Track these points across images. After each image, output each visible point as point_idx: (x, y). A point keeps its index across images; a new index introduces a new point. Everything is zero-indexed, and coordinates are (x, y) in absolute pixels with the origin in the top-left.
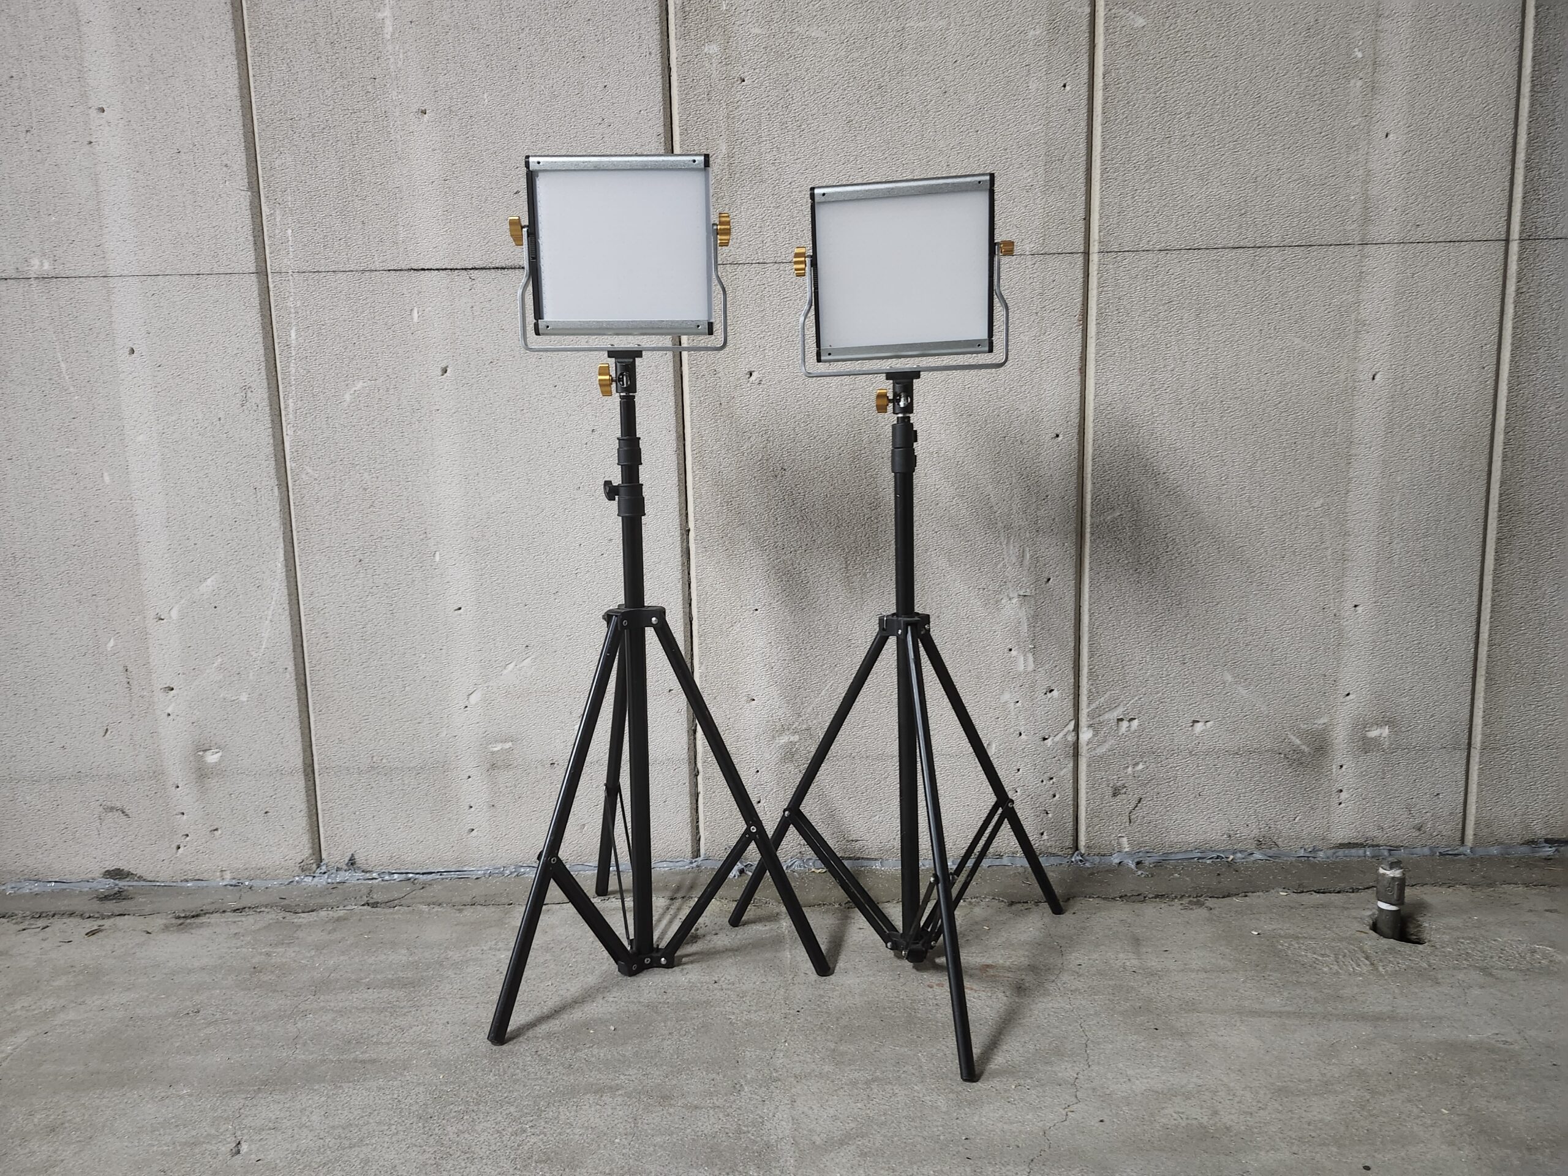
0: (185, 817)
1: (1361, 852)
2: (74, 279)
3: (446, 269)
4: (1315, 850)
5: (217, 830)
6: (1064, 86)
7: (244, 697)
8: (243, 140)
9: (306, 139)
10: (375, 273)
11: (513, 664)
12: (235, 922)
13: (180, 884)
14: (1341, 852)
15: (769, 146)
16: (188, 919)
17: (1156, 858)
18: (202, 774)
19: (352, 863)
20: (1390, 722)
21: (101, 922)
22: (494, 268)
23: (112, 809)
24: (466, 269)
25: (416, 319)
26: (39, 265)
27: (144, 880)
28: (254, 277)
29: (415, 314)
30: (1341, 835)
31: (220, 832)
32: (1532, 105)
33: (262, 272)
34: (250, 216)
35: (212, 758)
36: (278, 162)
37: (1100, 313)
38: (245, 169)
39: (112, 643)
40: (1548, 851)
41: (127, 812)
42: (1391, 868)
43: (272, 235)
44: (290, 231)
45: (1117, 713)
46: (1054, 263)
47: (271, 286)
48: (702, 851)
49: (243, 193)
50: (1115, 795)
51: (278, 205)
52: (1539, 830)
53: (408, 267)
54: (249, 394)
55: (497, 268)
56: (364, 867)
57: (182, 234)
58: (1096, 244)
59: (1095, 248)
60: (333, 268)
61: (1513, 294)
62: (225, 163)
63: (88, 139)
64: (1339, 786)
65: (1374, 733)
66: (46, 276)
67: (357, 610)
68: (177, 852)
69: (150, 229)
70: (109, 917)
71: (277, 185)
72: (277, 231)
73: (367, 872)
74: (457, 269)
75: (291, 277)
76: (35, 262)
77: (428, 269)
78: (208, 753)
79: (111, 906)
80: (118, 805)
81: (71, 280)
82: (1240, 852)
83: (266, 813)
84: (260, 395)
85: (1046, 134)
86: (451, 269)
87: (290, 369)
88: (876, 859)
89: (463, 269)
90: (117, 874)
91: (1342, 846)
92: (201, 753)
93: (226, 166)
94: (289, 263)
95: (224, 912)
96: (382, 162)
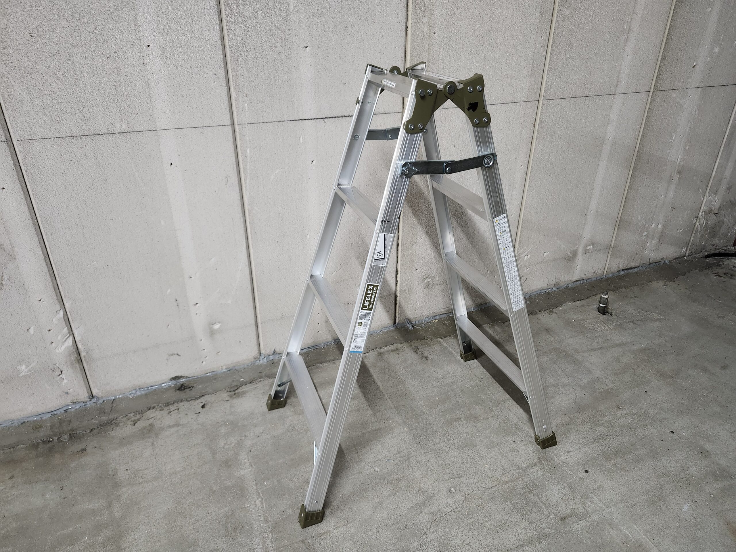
0: (205, 350)
2: (139, 132)
3: (315, 119)
4: (568, 284)
6: (541, 37)
9: (253, 61)
10: (284, 122)
11: (335, 272)
14: (575, 283)
18: (212, 333)
19: (274, 352)
20: (593, 244)
22: (334, 117)
23: (172, 355)
24: (323, 118)
25: (301, 141)
27: (189, 377)
28: (230, 127)
29: (301, 139)
31: (220, 353)
33: (233, 124)
34: (227, 98)
35: (216, 327)
36: (240, 72)
37: (540, 123)
38: (224, 76)
39: (169, 290)
40: (622, 273)
41: (180, 354)
42: (606, 295)
43: (238, 107)
44: (246, 105)
45: (524, 255)
46: (530, 104)
48: (397, 322)
49: (223, 87)
51: (240, 93)
53: (299, 119)
54: (229, 179)
55: (336, 117)
56: (278, 353)
57: (194, 108)
58: (542, 97)
59: (542, 99)
60: (266, 121)
61: (648, 109)
63: (142, 62)
65: (588, 248)
66: (124, 131)
68: (202, 364)
69: (177, 106)
71: (239, 83)
72: (240, 105)
73: (280, 354)
74: (319, 119)
75: (247, 126)
76: (118, 125)
77: (307, 119)
78: (214, 325)
80: (176, 353)
81: (137, 133)
82: (550, 289)
83: (240, 342)
84: (235, 179)
86: (317, 119)
89: (321, 118)
90: (175, 378)
93: (215, 74)
94: (246, 119)
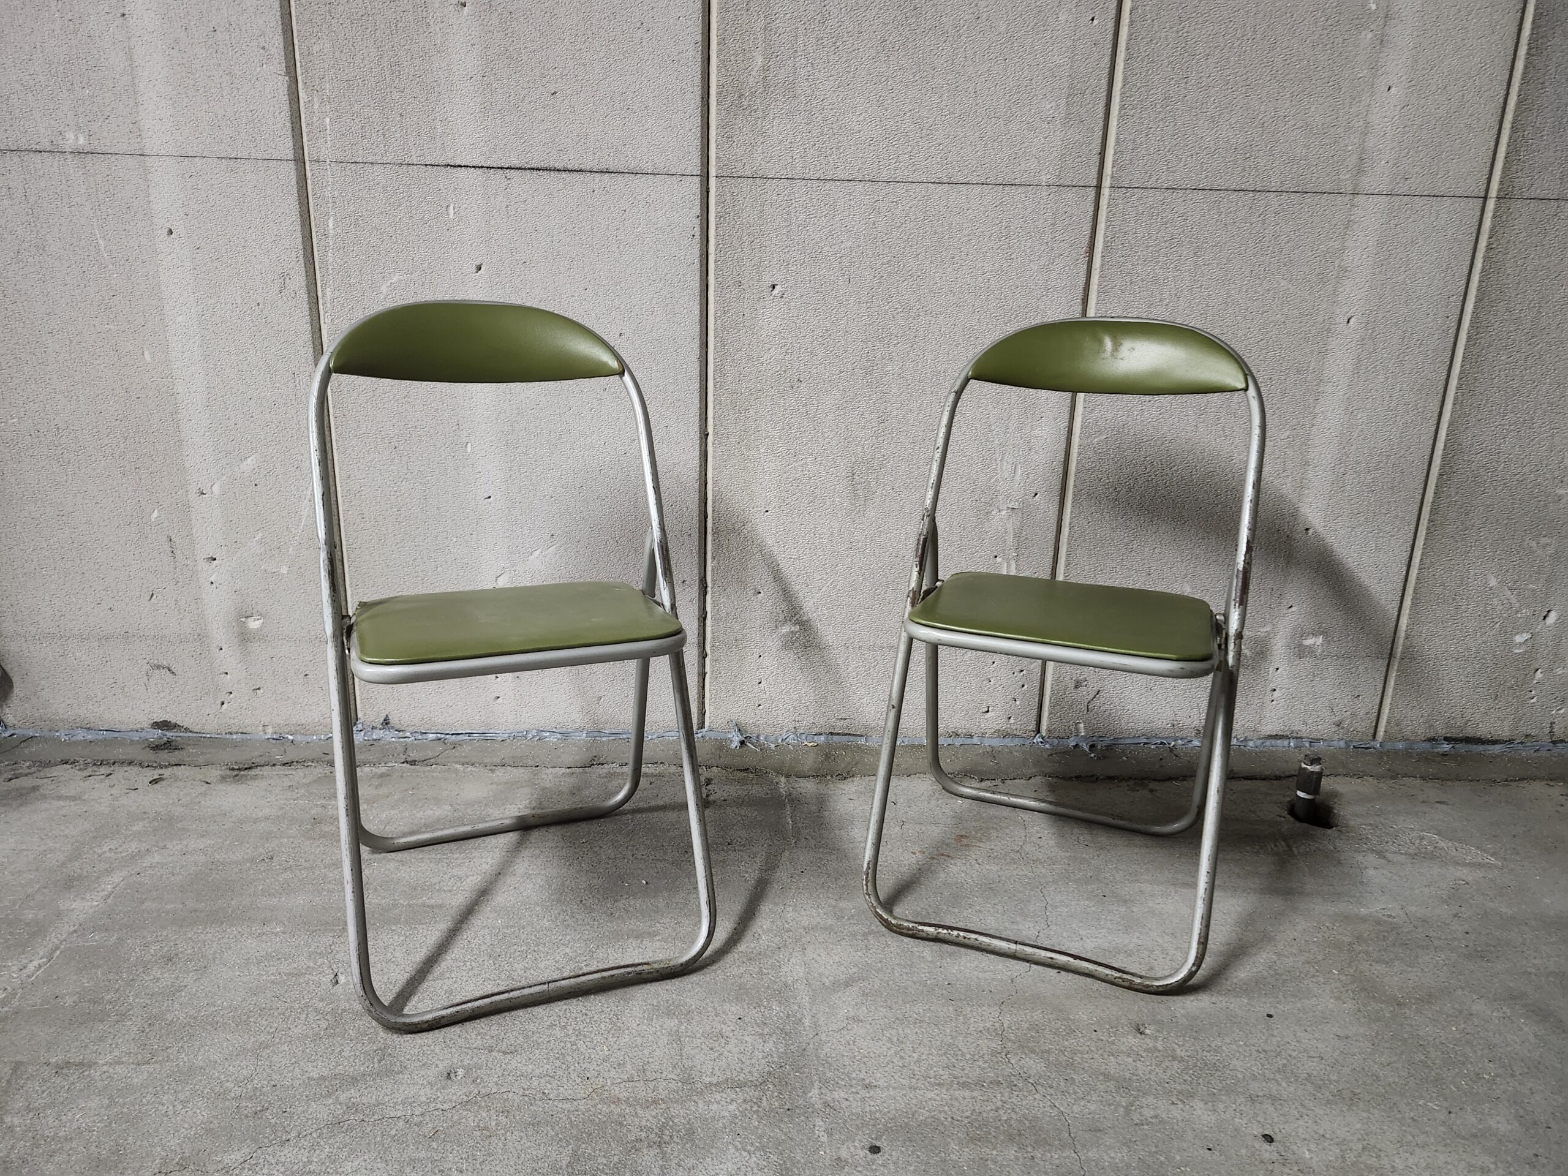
0: (229, 676)
1: (1286, 743)
2: (110, 156)
3: (482, 167)
4: (1246, 740)
5: (259, 689)
6: (1093, 19)
7: (284, 570)
8: (280, 23)
9: (344, 26)
10: (412, 167)
11: (537, 552)
12: (286, 775)
13: (224, 736)
14: (1268, 743)
15: (804, 61)
16: (241, 771)
17: (1107, 741)
18: (245, 638)
19: (386, 722)
20: (1325, 633)
21: (161, 771)
22: (529, 169)
23: (158, 667)
24: (502, 168)
25: (451, 216)
26: (74, 140)
27: (191, 732)
28: (292, 165)
29: (451, 211)
30: (1270, 728)
31: (262, 691)
32: (1526, 67)
33: (299, 160)
34: (288, 102)
35: (254, 624)
36: (316, 48)
37: (1106, 247)
38: (283, 53)
39: (155, 514)
40: (1446, 747)
41: (174, 670)
42: (1312, 764)
43: (310, 122)
44: (328, 120)
46: (1069, 195)
47: (309, 174)
48: (707, 724)
49: (280, 77)
50: (1076, 687)
51: (315, 92)
52: (1441, 731)
53: (445, 162)
54: (288, 281)
55: (533, 169)
56: (397, 727)
57: (220, 116)
58: (1109, 178)
59: (1107, 182)
60: (370, 159)
61: (1484, 250)
62: (262, 45)
63: (122, 11)
64: (1272, 686)
65: (1309, 642)
66: (81, 151)
67: (392, 493)
68: (220, 709)
69: (186, 109)
70: (166, 767)
71: (314, 72)
72: (315, 119)
73: (400, 731)
74: (493, 168)
75: (328, 167)
76: (70, 136)
77: (464, 166)
78: (249, 619)
79: (164, 756)
80: (165, 663)
81: (106, 156)
82: (1181, 739)
83: (306, 675)
84: (298, 281)
85: (1071, 67)
86: (487, 168)
87: (327, 258)
88: (862, 736)
89: (499, 168)
90: (165, 725)
91: (1270, 737)
92: (243, 619)
93: (263, 48)
94: (327, 152)
95: (274, 765)
96: (421, 54)
